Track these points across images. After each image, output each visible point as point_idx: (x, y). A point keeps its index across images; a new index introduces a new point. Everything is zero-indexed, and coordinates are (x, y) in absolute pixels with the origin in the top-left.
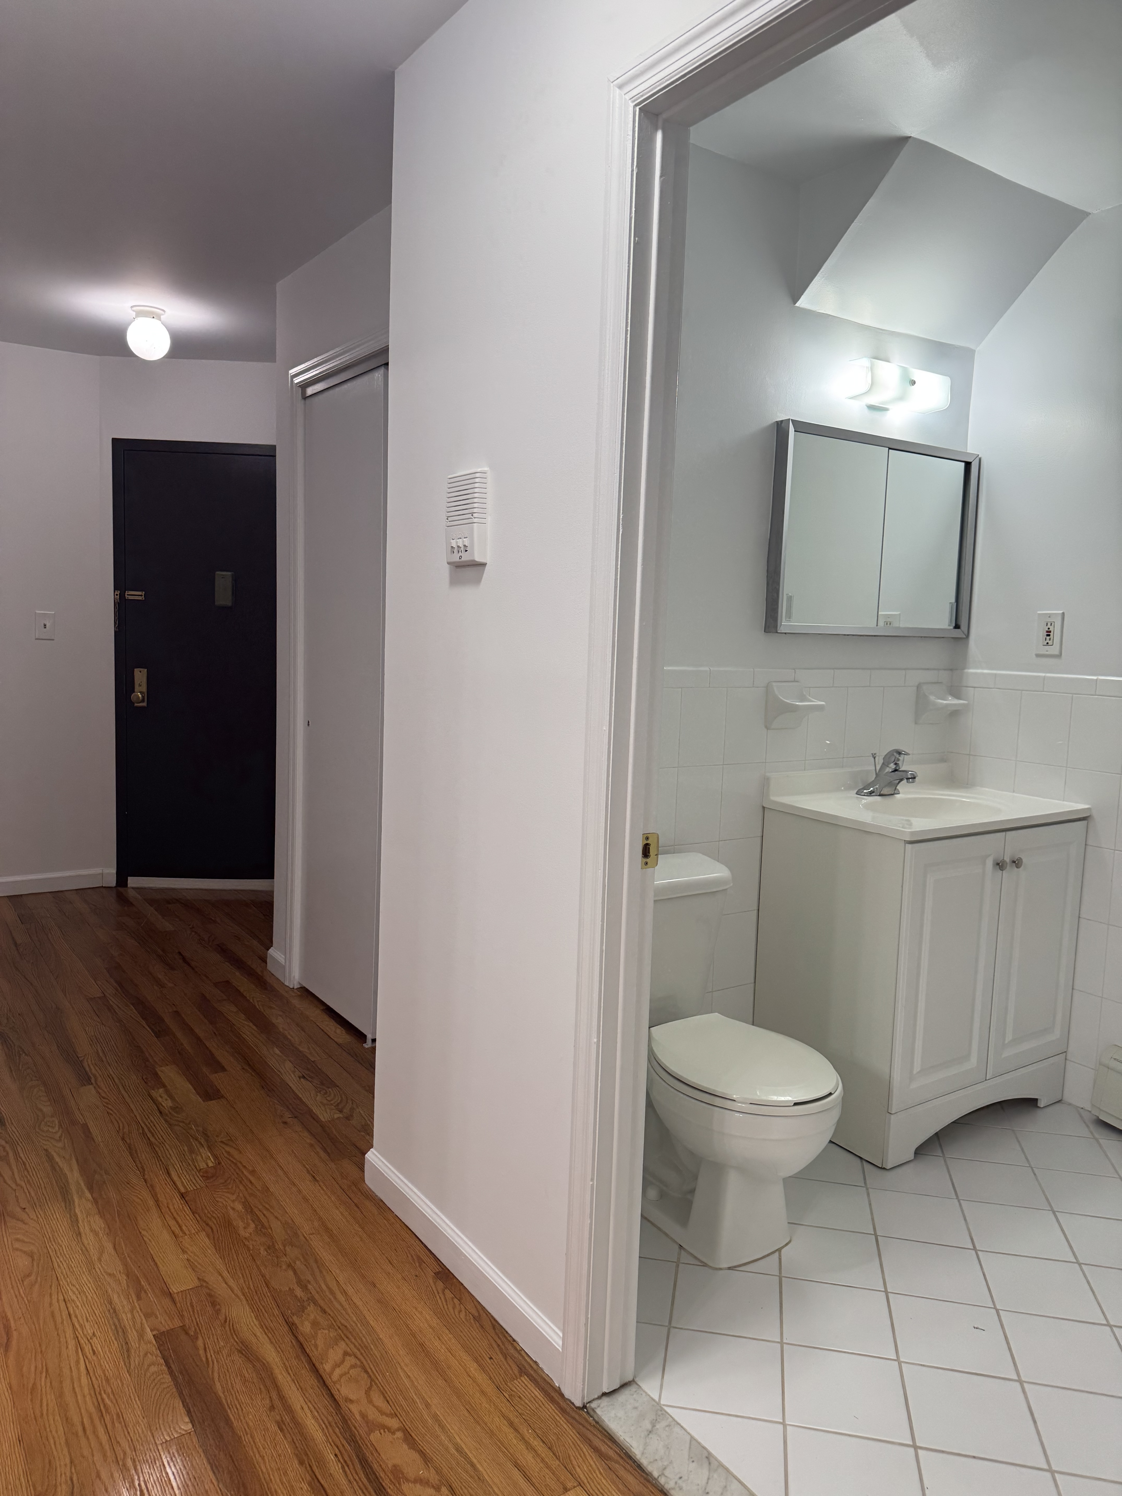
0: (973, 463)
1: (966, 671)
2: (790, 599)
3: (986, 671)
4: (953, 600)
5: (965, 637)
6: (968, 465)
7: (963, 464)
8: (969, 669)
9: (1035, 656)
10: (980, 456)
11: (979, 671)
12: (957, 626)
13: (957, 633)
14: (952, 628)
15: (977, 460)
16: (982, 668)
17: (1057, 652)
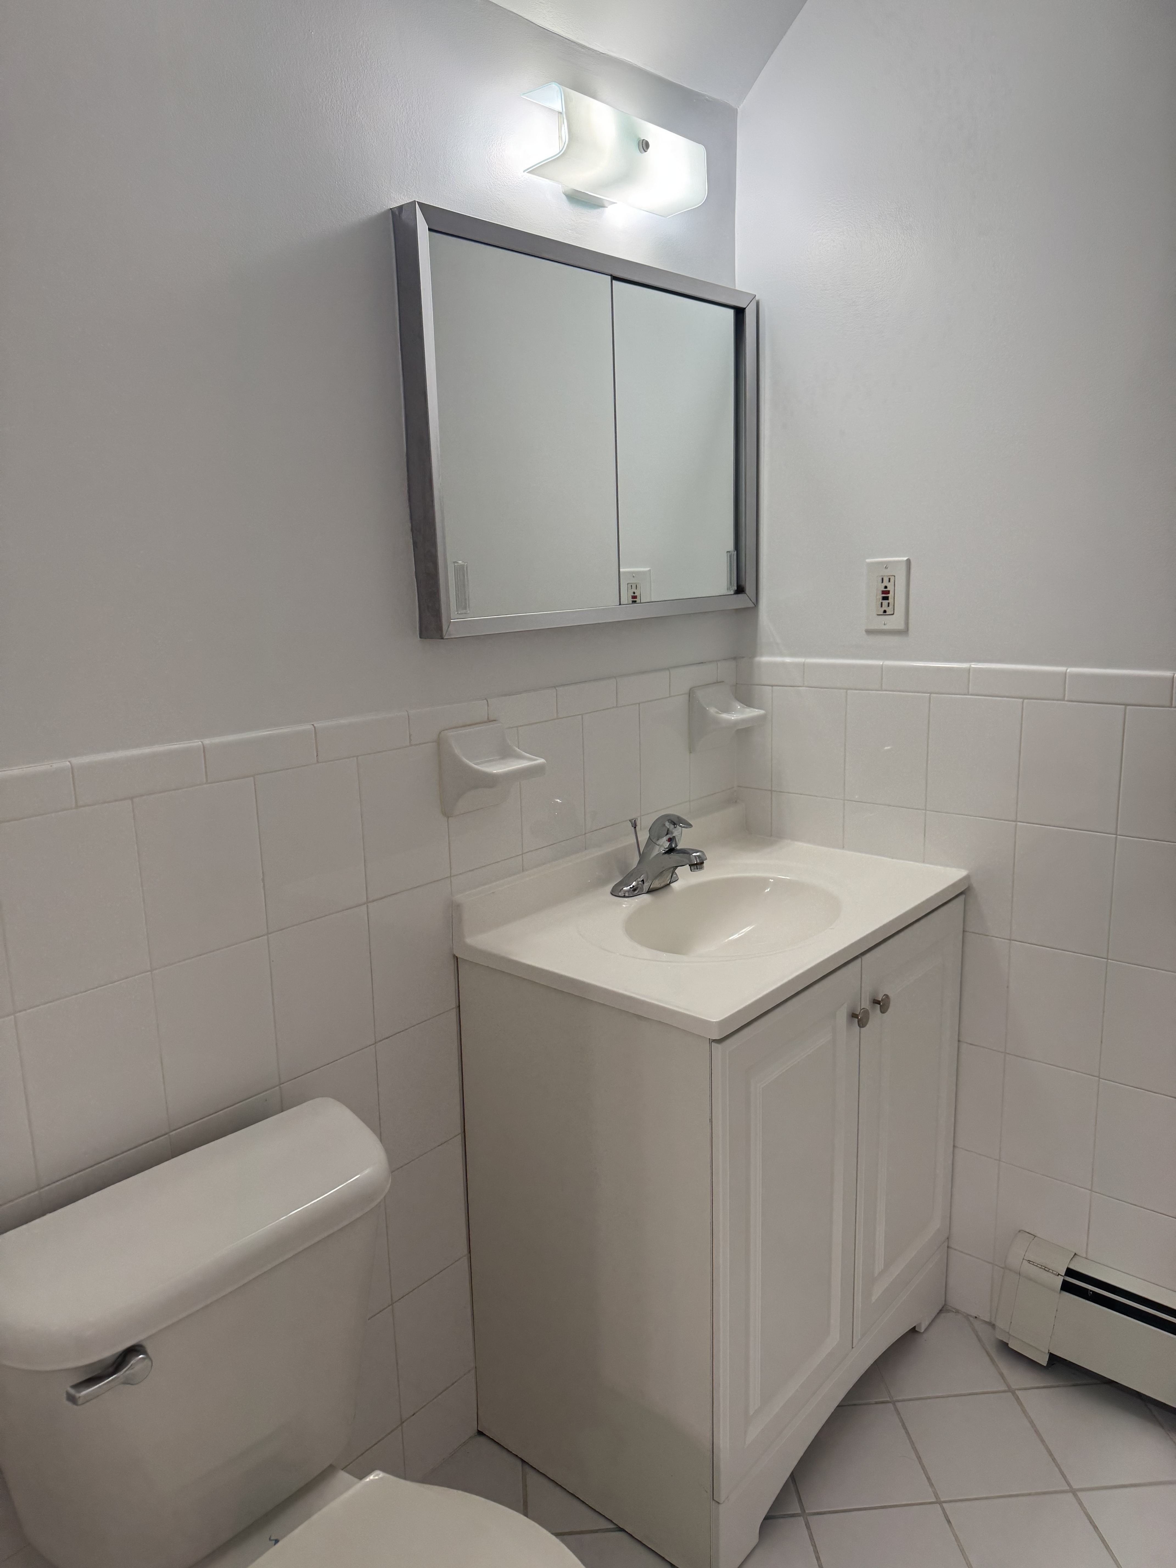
0: (747, 311)
1: (757, 659)
2: (461, 571)
3: (788, 660)
4: (731, 546)
5: (751, 605)
6: (740, 313)
7: (731, 312)
8: (761, 655)
9: (864, 633)
10: (757, 298)
11: (779, 659)
12: (740, 590)
13: (742, 601)
14: (732, 592)
15: (753, 304)
16: (782, 655)
17: (901, 626)
